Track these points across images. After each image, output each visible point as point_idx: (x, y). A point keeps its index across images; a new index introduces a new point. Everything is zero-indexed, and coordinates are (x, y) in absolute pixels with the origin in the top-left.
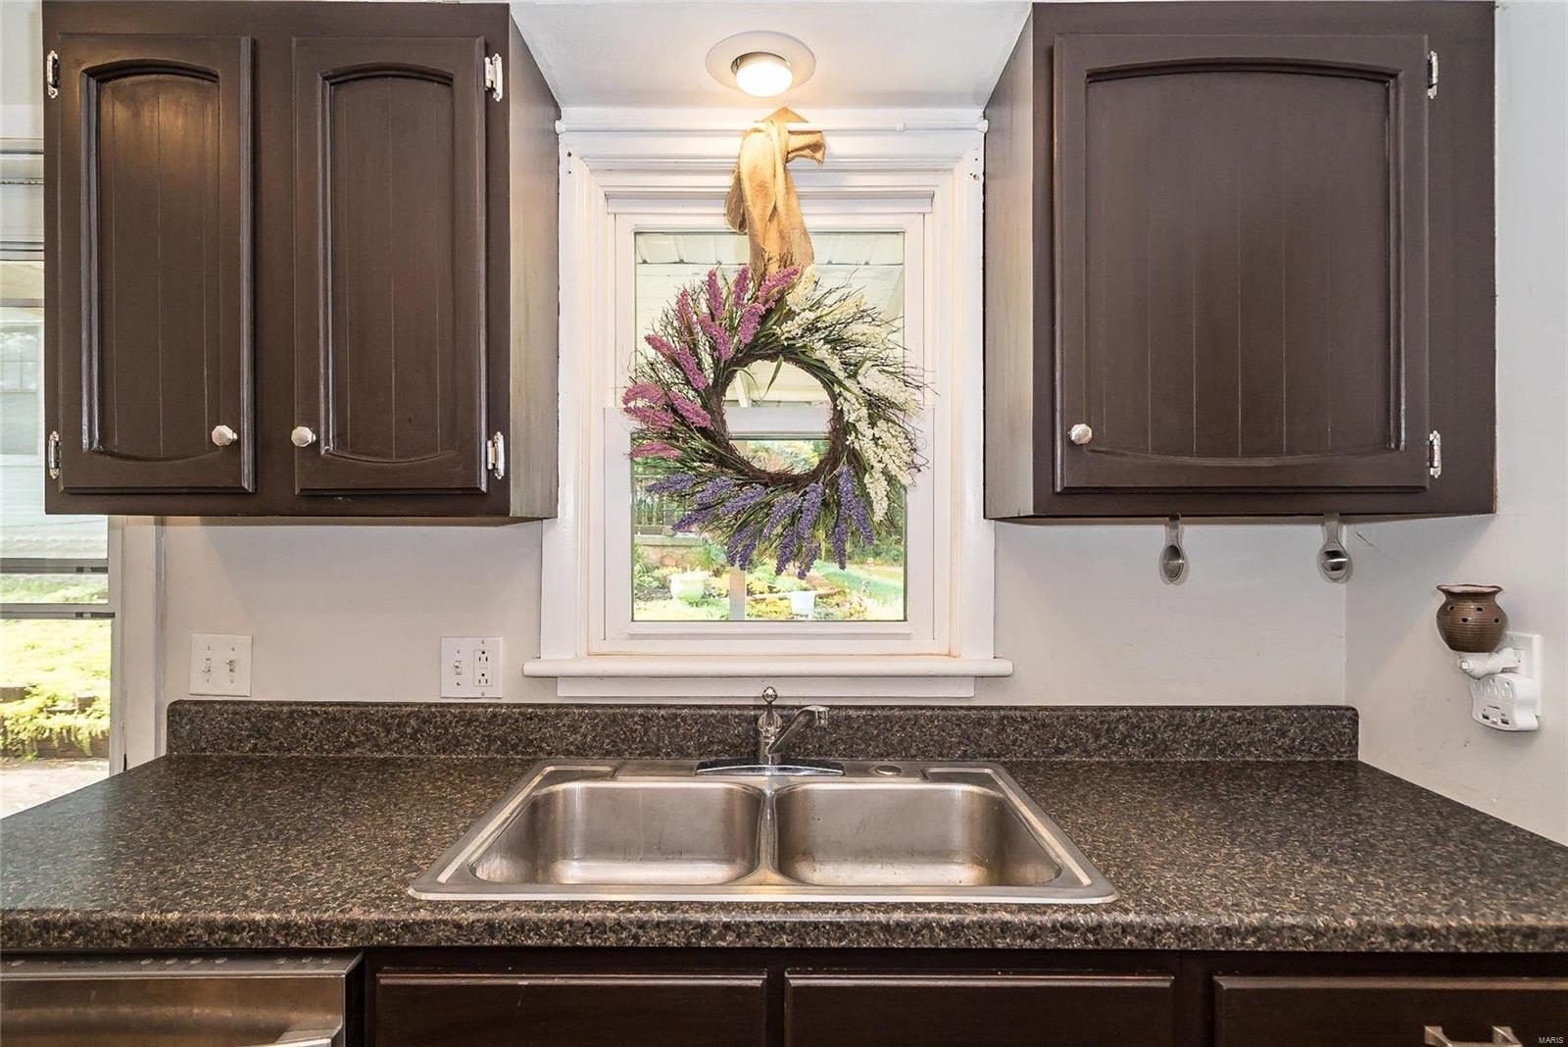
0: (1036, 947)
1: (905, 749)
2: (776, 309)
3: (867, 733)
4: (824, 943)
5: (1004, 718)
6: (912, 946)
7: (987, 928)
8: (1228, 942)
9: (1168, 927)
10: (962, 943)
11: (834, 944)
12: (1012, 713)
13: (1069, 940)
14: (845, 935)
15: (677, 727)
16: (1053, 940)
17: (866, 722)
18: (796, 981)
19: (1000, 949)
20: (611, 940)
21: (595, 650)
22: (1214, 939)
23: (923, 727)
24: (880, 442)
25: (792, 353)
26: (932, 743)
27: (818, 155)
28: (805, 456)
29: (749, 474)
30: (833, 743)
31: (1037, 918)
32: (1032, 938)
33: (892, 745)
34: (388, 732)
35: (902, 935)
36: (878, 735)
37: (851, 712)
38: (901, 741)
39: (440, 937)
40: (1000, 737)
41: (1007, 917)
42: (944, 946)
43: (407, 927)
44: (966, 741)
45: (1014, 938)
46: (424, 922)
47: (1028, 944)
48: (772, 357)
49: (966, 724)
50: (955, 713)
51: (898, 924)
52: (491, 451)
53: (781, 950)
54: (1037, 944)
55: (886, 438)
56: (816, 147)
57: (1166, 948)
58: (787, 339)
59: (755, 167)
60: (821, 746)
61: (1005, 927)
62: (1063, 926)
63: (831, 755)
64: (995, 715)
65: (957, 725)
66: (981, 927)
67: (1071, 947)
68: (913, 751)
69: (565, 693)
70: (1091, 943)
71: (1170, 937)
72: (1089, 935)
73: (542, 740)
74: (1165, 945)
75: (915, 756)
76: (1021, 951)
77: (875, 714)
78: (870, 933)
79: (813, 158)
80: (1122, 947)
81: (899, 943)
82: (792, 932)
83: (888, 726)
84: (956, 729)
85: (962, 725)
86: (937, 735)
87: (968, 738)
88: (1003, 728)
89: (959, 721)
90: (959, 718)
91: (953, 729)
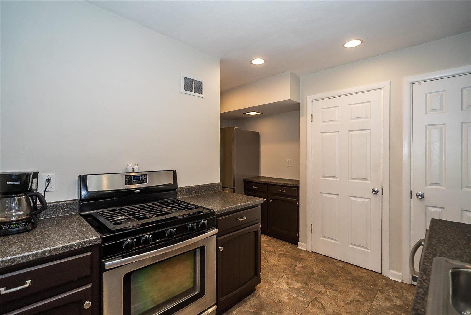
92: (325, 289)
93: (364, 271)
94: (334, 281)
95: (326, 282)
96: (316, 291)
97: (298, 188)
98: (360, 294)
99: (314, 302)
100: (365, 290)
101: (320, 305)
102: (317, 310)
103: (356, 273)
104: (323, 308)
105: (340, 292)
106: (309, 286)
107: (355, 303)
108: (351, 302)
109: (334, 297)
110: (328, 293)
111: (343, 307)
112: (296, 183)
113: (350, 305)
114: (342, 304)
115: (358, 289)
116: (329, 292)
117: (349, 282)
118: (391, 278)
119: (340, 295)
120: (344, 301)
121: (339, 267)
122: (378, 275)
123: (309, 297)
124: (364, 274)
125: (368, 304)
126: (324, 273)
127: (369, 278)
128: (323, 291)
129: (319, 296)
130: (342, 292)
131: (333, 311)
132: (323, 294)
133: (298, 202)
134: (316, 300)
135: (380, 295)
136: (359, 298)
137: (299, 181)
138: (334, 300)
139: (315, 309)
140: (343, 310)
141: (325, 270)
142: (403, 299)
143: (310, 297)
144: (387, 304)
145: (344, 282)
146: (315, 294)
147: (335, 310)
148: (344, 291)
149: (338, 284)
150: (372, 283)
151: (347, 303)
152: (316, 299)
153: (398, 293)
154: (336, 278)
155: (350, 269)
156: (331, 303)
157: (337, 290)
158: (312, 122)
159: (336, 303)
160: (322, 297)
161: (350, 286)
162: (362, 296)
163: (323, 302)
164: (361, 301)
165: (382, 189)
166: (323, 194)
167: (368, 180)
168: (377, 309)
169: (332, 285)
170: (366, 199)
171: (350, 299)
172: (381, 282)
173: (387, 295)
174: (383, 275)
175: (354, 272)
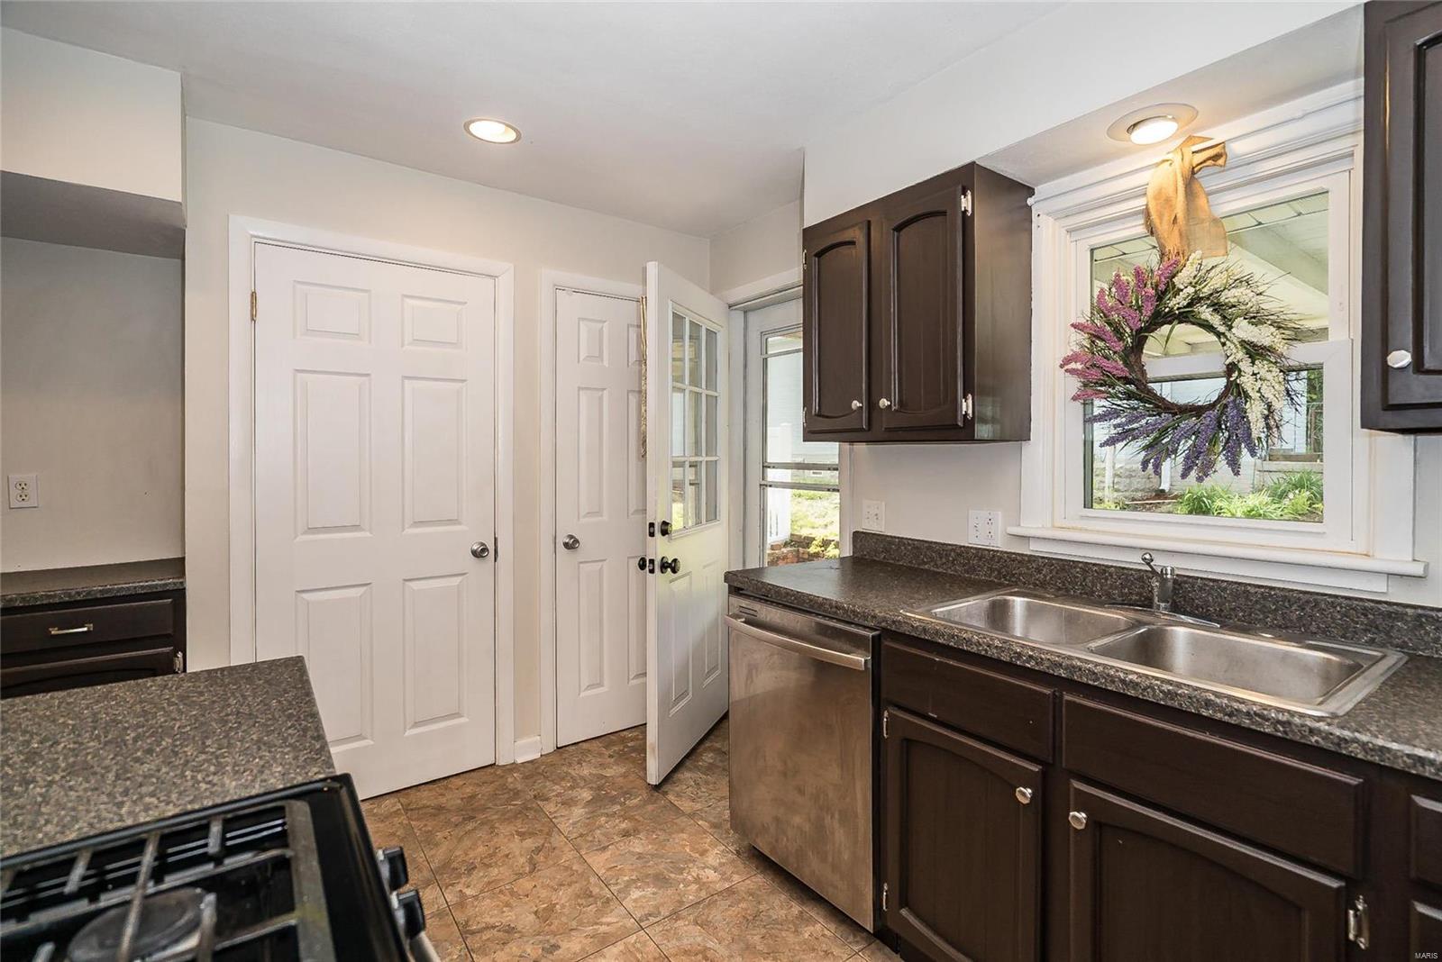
0: (1233, 722)
1: (1304, 625)
2: (1166, 289)
3: (1264, 606)
4: (1085, 680)
5: (1420, 616)
6: (1141, 697)
7: (1195, 700)
8: (1421, 769)
9: (1355, 740)
10: (1176, 704)
11: (1090, 682)
12: (1434, 614)
13: (1260, 724)
14: (1097, 679)
15: (1106, 579)
16: (1247, 721)
17: (1264, 598)
18: (1067, 697)
19: (1204, 716)
20: (975, 649)
21: (1057, 524)
22: (1404, 762)
23: (1325, 610)
24: (1258, 376)
25: (1185, 316)
26: (1334, 625)
27: (1221, 162)
28: (1207, 391)
29: (1162, 406)
30: (1234, 609)
31: (1236, 705)
32: (1230, 715)
33: (1291, 621)
34: (941, 558)
35: (1134, 689)
36: (1276, 610)
37: (1250, 588)
38: (1300, 618)
39: (905, 629)
40: (1417, 633)
41: (1213, 698)
42: (1162, 703)
43: (894, 622)
44: (1373, 630)
45: (1215, 711)
46: (899, 621)
47: (1226, 718)
48: (1170, 323)
49: (1374, 615)
50: (1361, 603)
51: (1131, 681)
52: (964, 404)
53: (1059, 677)
54: (1233, 721)
55: (1263, 373)
56: (1216, 157)
57: (1353, 755)
58: (1178, 309)
59: (1161, 189)
60: (1221, 610)
61: (1208, 703)
62: (1255, 713)
63: (1231, 618)
64: (1410, 611)
65: (1363, 614)
66: (1190, 698)
67: (1262, 730)
68: (1313, 629)
69: (1035, 549)
70: (1280, 731)
71: (1357, 748)
72: (1279, 726)
73: (1020, 574)
74: (1351, 752)
76: (1220, 722)
77: (1273, 593)
78: (1113, 682)
79: (1215, 165)
80: (1309, 743)
81: (1132, 693)
82: (1066, 669)
83: (1286, 604)
84: (1363, 618)
85: (1370, 616)
86: (1340, 619)
87: (1377, 628)
88: (1421, 626)
89: (1365, 611)
90: (1365, 608)
91: (1358, 617)
92: (447, 891)
93: (459, 782)
95: (426, 874)
97: (179, 596)
98: (521, 835)
100: (516, 817)
101: (495, 932)
102: (507, 949)
103: (452, 799)
104: (510, 930)
105: (485, 866)
107: (540, 858)
108: (534, 867)
109: (492, 887)
110: (468, 892)
111: (535, 886)
112: (170, 581)
113: (539, 870)
114: (526, 884)
115: (505, 829)
116: (468, 887)
117: (469, 828)
118: (519, 761)
119: (494, 872)
120: (520, 875)
121: (397, 813)
122: (492, 771)
123: (447, 944)
124: (469, 790)
125: (557, 840)
127: (487, 789)
128: (451, 897)
129: (461, 918)
130: (485, 861)
131: (532, 917)
132: (462, 902)
134: (473, 933)
135: (549, 808)
136: (530, 843)
137: (182, 560)
138: (501, 891)
139: (499, 952)
140: (544, 893)
142: (582, 784)
143: (446, 941)
144: (578, 812)
145: (460, 840)
147: (536, 909)
148: (491, 856)
149: (457, 853)
150: (506, 796)
151: (531, 872)
152: (465, 932)
153: (562, 778)
154: (430, 843)
155: (426, 797)
156: (507, 905)
157: (474, 868)
158: (253, 318)
159: (512, 893)
160: (470, 912)
161: (482, 835)
162: (532, 834)
163: (491, 921)
164: (543, 845)
165: (496, 539)
166: (305, 596)
167: (460, 524)
168: (581, 835)
169: (446, 866)
170: (456, 578)
171: (522, 860)
172: (514, 780)
173: (557, 796)
174: (501, 762)
175: (443, 800)
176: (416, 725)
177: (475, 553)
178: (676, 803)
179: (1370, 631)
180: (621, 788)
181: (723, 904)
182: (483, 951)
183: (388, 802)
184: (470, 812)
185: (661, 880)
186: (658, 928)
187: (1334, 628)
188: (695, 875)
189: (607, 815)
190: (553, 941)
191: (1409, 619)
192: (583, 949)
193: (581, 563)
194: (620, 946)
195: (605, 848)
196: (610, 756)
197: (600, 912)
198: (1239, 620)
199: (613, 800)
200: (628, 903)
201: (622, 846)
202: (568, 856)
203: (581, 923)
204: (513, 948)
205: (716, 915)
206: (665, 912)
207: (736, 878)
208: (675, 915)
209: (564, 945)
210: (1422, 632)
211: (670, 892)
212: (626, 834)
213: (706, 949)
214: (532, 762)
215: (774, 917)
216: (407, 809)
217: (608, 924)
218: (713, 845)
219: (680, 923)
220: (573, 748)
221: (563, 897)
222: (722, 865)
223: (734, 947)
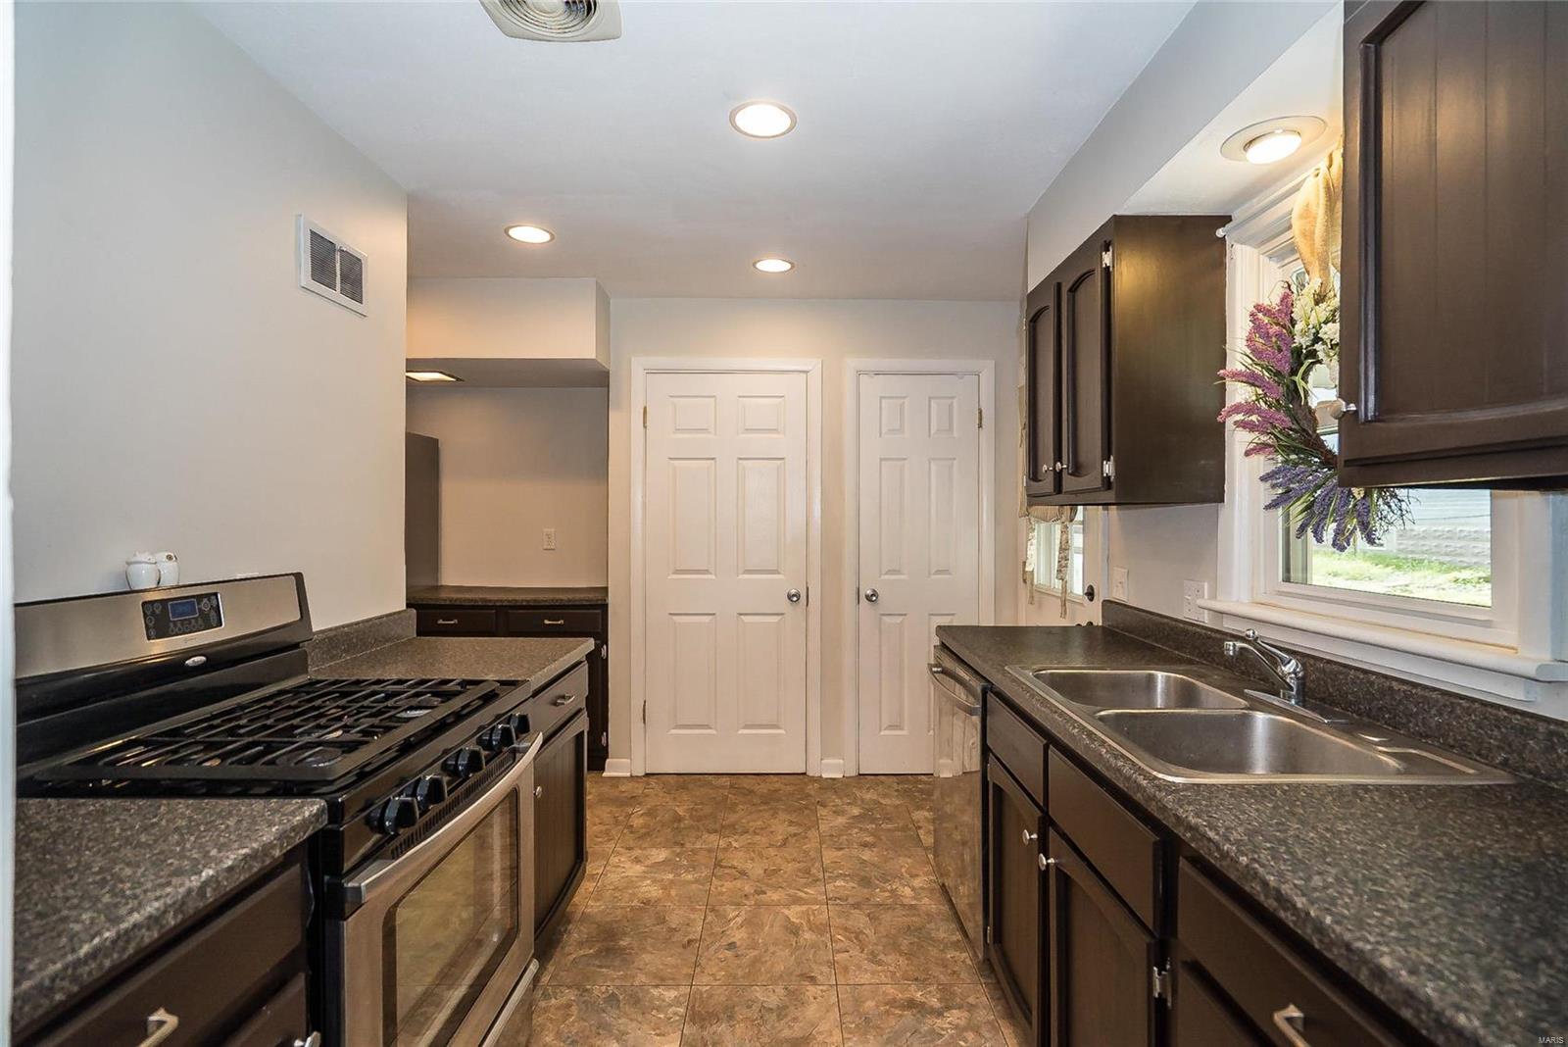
3: (1407, 708)
5: (1551, 733)
17: (1407, 697)
21: (1257, 600)
23: (1460, 717)
26: (1469, 738)
29: (1324, 461)
30: (1380, 709)
33: (1430, 728)
34: (1159, 632)
36: (1417, 713)
37: (1394, 683)
40: (1550, 757)
44: (1507, 748)
49: (1506, 728)
50: (1494, 711)
52: (1106, 467)
59: (1307, 205)
65: (1496, 726)
68: (1451, 741)
69: (1227, 626)
73: (1214, 654)
75: (1452, 747)
77: (1414, 691)
83: (1426, 707)
84: (1496, 733)
85: (1503, 730)
86: (1475, 731)
87: (1510, 745)
88: (1552, 748)
89: (1498, 723)
90: (1498, 719)
91: (1492, 731)
92: (723, 840)
93: (776, 779)
94: (732, 818)
95: (718, 826)
96: (710, 851)
97: (604, 607)
98: (791, 823)
99: (719, 871)
100: (795, 811)
101: (734, 871)
102: (734, 882)
103: (762, 788)
104: (743, 873)
105: (755, 833)
106: (688, 845)
107: (793, 840)
108: (785, 842)
109: (749, 847)
110: (735, 844)
111: (777, 855)
112: (599, 596)
113: (786, 847)
114: (772, 852)
115: (782, 816)
116: (736, 842)
117: (761, 808)
118: (824, 776)
119: (758, 838)
120: (771, 846)
121: (723, 787)
122: (802, 778)
123: (703, 867)
124: (777, 786)
125: (813, 834)
126: (702, 810)
127: (790, 788)
128: (722, 844)
129: (720, 856)
130: (757, 831)
131: (763, 871)
132: (725, 850)
133: (605, 647)
134: (722, 867)
135: (822, 812)
136: (793, 830)
137: (606, 589)
138: (753, 851)
140: (779, 861)
141: (702, 803)
142: (859, 802)
143: (703, 865)
144: (841, 820)
145: (751, 813)
146: (710, 858)
147: (768, 868)
148: (762, 829)
149: (744, 821)
150: (799, 796)
151: (780, 846)
152: (718, 864)
153: (847, 796)
154: (732, 808)
155: (746, 783)
156: (752, 859)
157: (747, 832)
158: (645, 427)
159: (760, 854)
160: (727, 855)
161: (767, 815)
162: (797, 824)
163: (737, 865)
164: (800, 833)
165: (808, 589)
166: (675, 618)
167: (779, 573)
168: (832, 836)
169: (732, 826)
170: (775, 617)
171: (780, 838)
172: (811, 789)
173: (834, 806)
174: (810, 773)
175: (756, 788)
176: (746, 727)
177: (790, 597)
178: (922, 837)
179: (1503, 749)
180: (887, 814)
181: (900, 912)
182: (719, 878)
183: (724, 779)
184: (770, 800)
185: (865, 882)
186: (837, 908)
187: (1470, 741)
188: (894, 887)
189: (861, 829)
190: (763, 889)
191: (1541, 738)
192: (779, 900)
193: (884, 615)
194: (804, 908)
195: (841, 849)
196: (897, 791)
197: (806, 885)
198: (1386, 723)
199: (873, 820)
200: (830, 887)
201: (855, 852)
202: (811, 845)
203: (789, 886)
204: (738, 884)
205: (887, 917)
206: (851, 901)
207: (926, 900)
208: (857, 906)
209: (769, 893)
210: (1555, 756)
211: (866, 891)
212: (865, 845)
213: (862, 932)
214: (834, 779)
215: (933, 935)
216: (732, 786)
217: (806, 893)
218: (926, 874)
219: (857, 911)
220: (872, 777)
221: (790, 867)
222: (922, 888)
223: (884, 940)
